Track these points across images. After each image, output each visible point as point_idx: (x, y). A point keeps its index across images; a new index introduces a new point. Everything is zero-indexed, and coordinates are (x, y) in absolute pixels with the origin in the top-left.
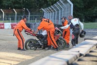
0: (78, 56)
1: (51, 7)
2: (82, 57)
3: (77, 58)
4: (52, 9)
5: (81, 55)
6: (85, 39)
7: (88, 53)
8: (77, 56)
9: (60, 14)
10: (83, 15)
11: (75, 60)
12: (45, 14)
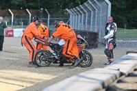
0: (118, 76)
1: (80, 8)
2: (123, 77)
3: (116, 78)
4: (82, 10)
5: (122, 74)
6: (128, 53)
7: (132, 71)
8: (116, 76)
9: (92, 17)
10: (124, 18)
11: (114, 81)
12: (71, 16)
